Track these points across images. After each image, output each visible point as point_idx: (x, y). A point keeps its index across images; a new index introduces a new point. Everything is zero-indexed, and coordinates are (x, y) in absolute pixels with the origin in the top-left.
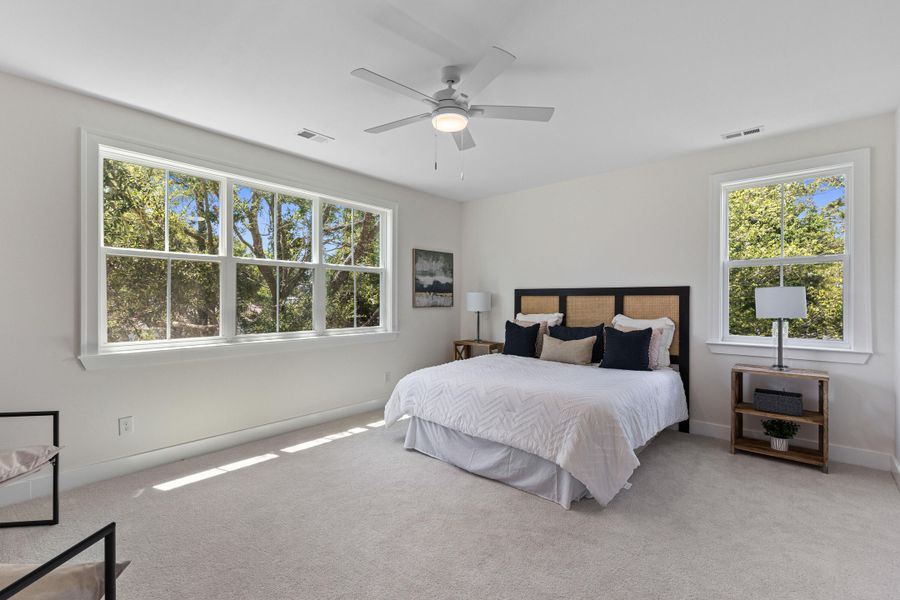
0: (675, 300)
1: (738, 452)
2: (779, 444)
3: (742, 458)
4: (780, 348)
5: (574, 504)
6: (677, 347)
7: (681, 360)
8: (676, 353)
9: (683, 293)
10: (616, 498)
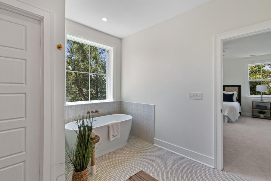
0: (237, 88)
1: (253, 117)
2: (262, 116)
3: (254, 118)
4: (262, 97)
5: (228, 122)
6: (238, 97)
7: (239, 100)
8: (238, 99)
9: (239, 87)
10: (236, 121)
